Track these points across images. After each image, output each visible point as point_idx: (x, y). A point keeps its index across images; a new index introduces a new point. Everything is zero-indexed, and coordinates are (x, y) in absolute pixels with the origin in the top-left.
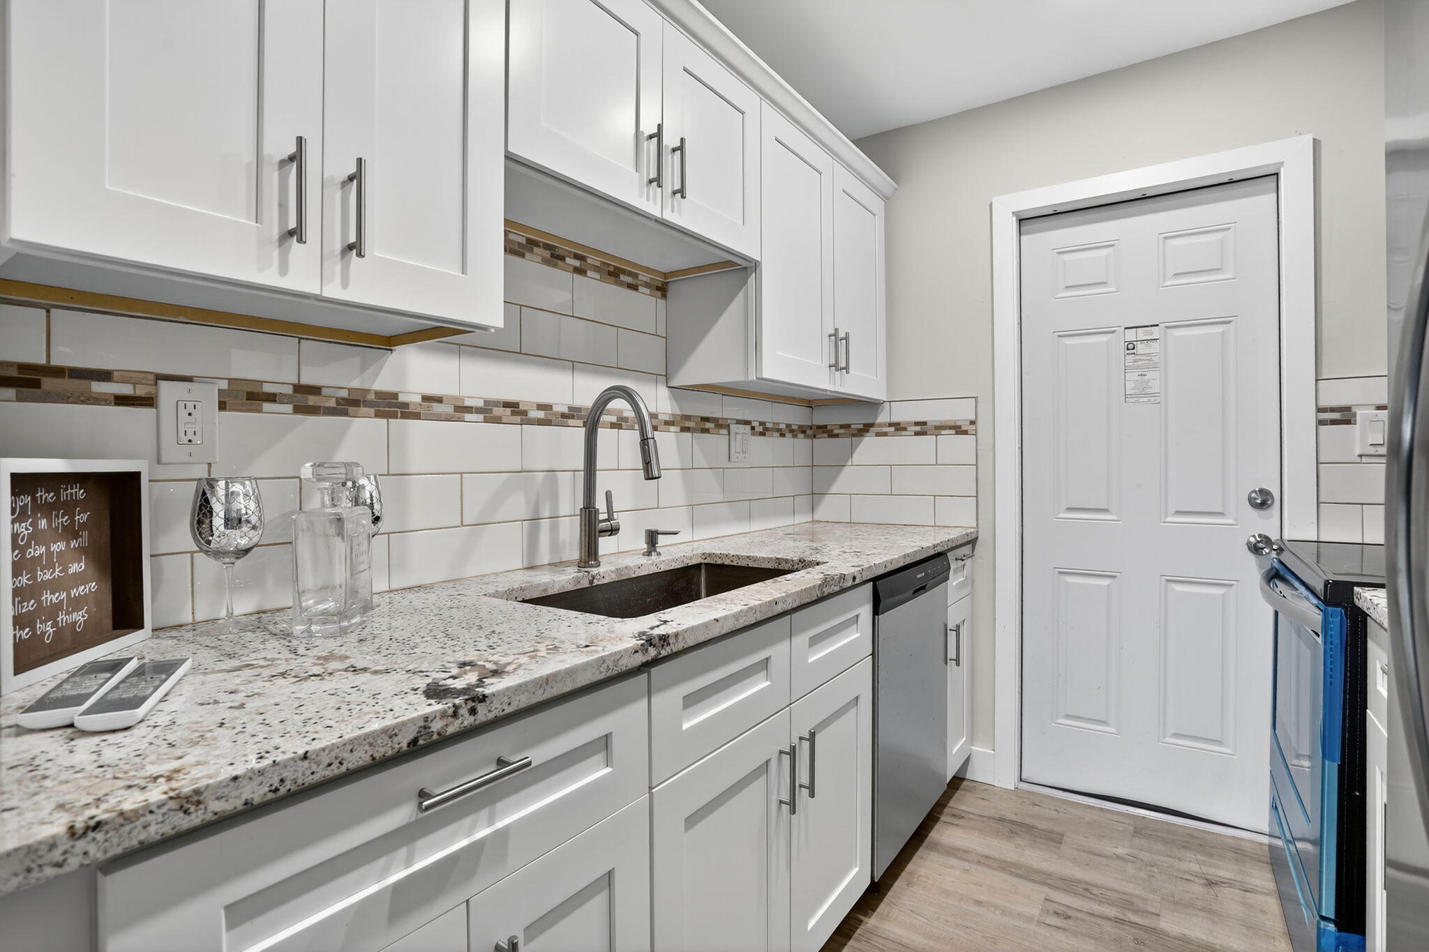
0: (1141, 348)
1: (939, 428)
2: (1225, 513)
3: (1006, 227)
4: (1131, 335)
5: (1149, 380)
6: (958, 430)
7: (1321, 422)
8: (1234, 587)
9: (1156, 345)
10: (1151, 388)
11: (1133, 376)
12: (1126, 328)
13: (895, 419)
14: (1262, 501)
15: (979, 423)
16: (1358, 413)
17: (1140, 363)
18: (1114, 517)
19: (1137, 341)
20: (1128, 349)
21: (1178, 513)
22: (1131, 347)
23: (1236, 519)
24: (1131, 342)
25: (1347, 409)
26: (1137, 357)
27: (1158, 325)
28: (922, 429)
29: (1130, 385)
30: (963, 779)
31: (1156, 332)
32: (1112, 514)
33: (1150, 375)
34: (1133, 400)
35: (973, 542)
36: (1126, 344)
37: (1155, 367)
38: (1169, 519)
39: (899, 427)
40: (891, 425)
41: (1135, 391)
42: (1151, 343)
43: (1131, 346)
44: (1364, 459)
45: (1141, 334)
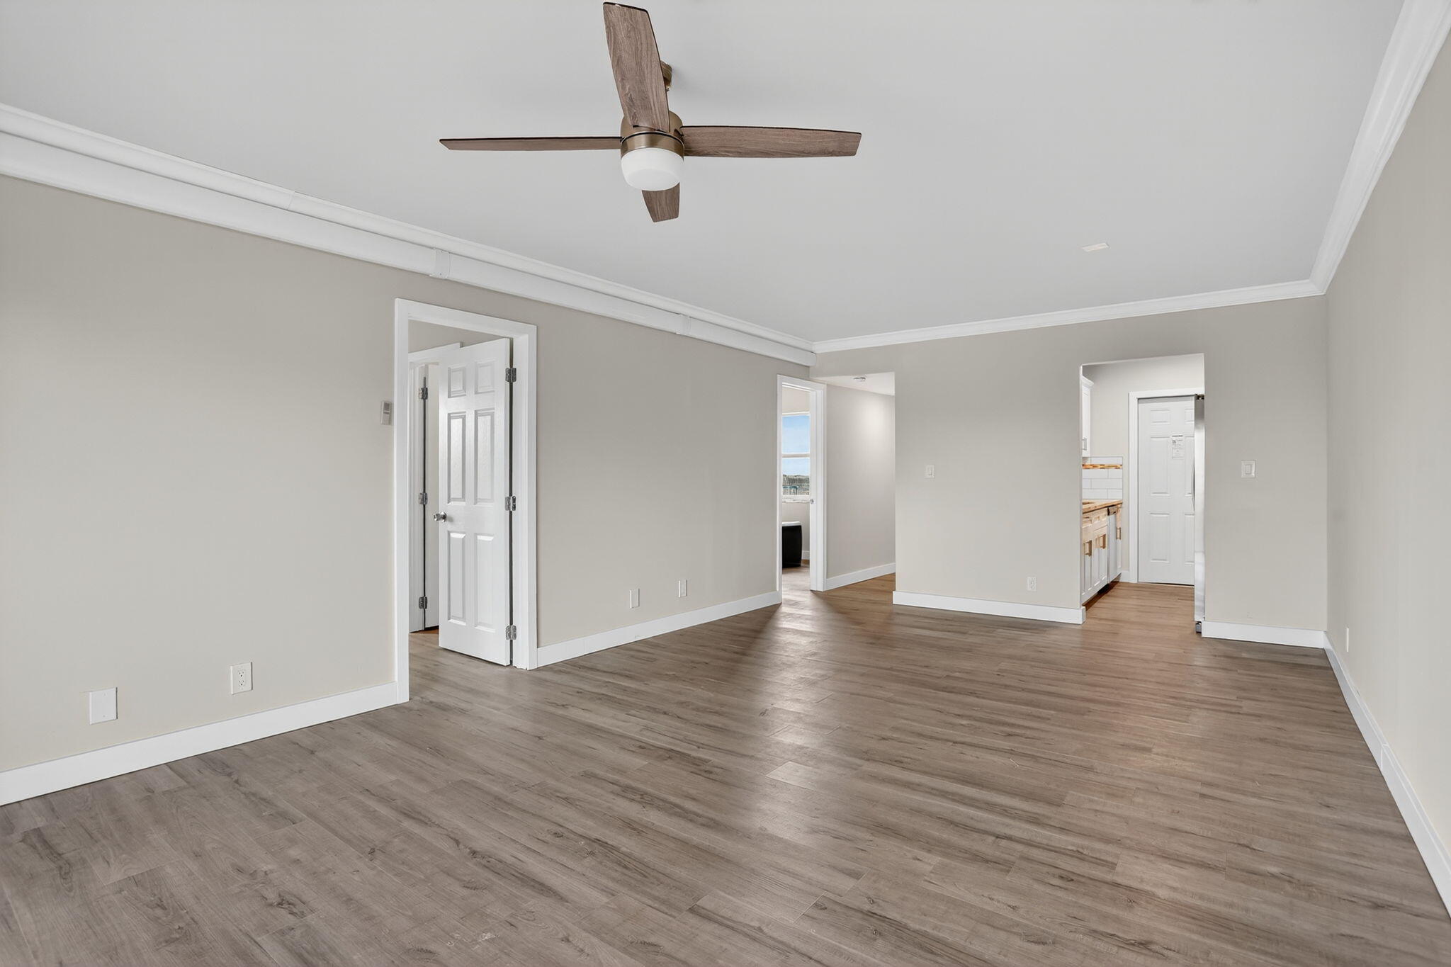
0: (1177, 443)
1: (1109, 467)
3: (1134, 402)
4: (1174, 438)
6: (1117, 468)
11: (1175, 451)
13: (1092, 463)
15: (1123, 466)
22: (1174, 442)
28: (1103, 467)
30: (1118, 582)
35: (1121, 504)
39: (1094, 466)
40: (1091, 465)
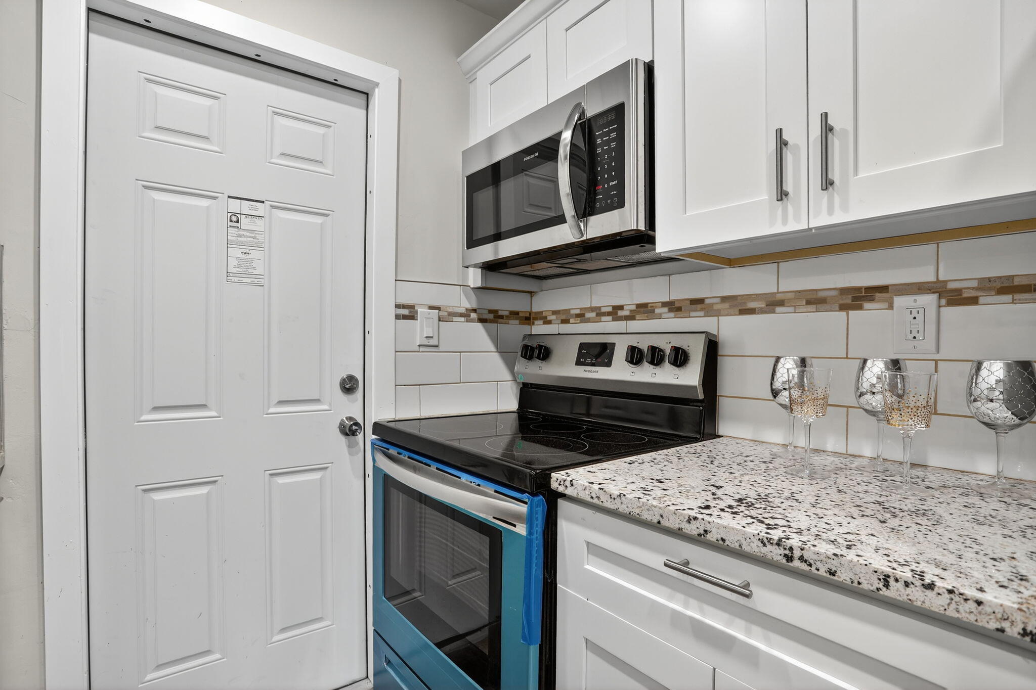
2: (322, 400)
5: (251, 261)
7: (398, 317)
8: (329, 469)
9: (259, 222)
10: (254, 268)
12: (229, 197)
14: (349, 386)
16: (419, 310)
17: (243, 239)
18: (214, 414)
19: (241, 214)
20: (231, 221)
21: (281, 403)
23: (330, 405)
24: (234, 214)
25: (411, 307)
26: (241, 233)
27: (263, 202)
29: (232, 262)
31: (261, 209)
32: (210, 410)
33: (254, 254)
34: (236, 279)
36: (230, 214)
37: (259, 247)
38: (272, 410)
41: (238, 269)
42: (257, 220)
43: (234, 219)
44: (422, 349)
45: (246, 207)
